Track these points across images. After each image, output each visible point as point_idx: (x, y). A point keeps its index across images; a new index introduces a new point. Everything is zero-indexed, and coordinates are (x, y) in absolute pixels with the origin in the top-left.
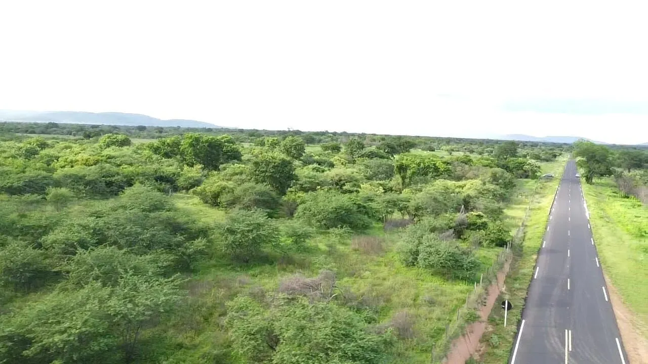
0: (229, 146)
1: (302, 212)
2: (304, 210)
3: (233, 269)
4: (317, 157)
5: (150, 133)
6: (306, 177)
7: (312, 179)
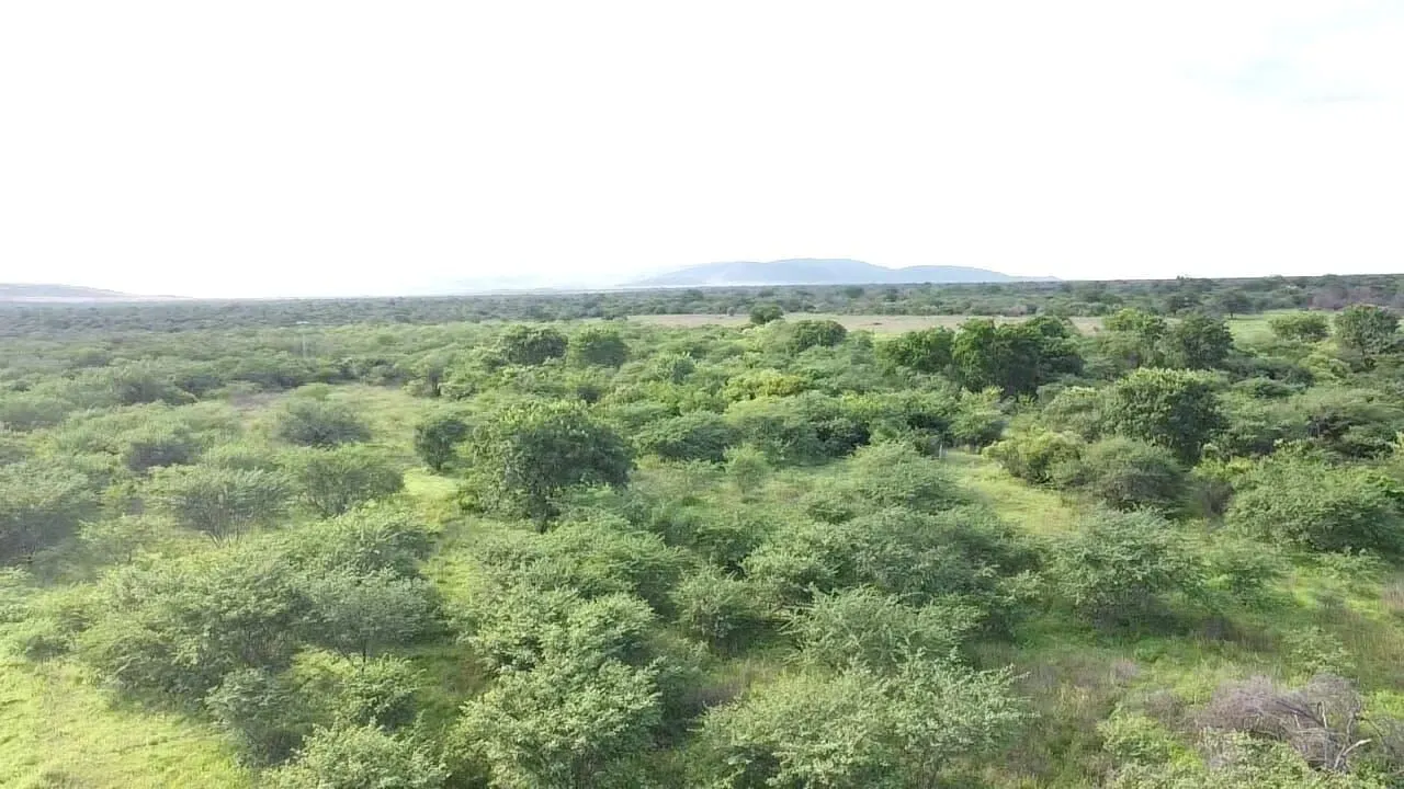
0: (1055, 341)
1: (1247, 509)
2: (1252, 505)
3: (1098, 641)
4: (1262, 356)
5: (872, 303)
6: (1245, 417)
7: (1261, 421)
